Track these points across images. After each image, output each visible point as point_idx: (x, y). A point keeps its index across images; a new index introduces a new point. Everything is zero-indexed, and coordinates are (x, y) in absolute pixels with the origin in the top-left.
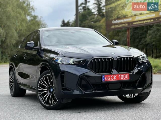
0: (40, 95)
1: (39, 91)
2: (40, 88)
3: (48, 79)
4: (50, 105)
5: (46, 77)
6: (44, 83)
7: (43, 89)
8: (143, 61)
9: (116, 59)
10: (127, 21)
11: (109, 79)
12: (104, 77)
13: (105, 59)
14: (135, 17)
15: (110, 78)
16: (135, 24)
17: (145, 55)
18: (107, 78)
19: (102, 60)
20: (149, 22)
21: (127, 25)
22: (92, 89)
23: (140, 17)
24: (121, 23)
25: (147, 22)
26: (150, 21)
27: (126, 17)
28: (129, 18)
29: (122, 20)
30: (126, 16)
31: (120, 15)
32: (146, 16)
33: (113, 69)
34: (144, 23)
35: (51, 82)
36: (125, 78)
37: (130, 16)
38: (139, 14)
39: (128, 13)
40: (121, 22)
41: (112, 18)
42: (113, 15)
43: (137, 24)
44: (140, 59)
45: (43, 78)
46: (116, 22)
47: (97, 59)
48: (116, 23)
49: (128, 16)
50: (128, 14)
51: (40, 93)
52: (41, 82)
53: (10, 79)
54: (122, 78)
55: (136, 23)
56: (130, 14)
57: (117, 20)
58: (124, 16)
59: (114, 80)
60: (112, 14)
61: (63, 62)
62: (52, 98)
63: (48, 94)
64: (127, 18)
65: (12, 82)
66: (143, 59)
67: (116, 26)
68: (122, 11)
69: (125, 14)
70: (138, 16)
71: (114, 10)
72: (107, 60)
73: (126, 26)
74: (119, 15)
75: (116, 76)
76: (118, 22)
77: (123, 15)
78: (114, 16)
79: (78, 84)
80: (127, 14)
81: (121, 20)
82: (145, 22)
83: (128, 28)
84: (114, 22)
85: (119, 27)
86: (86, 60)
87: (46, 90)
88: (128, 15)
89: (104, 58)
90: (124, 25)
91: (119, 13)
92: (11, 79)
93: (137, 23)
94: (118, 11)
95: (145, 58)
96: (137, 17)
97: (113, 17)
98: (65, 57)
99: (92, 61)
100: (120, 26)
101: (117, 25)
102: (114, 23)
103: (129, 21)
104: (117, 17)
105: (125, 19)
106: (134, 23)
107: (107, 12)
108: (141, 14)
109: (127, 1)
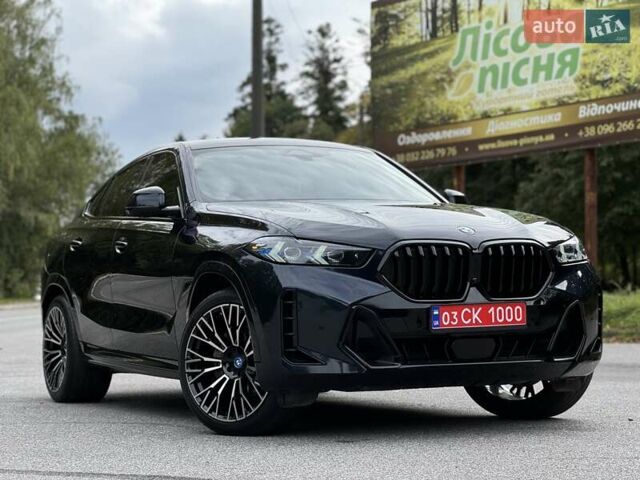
2: (193, 357)
4: (233, 415)
6: (211, 336)
7: (206, 359)
8: (568, 263)
9: (481, 251)
10: (452, 139)
11: (454, 321)
12: (436, 313)
13: (440, 247)
14: (485, 121)
15: (459, 316)
16: (485, 151)
17: (575, 241)
18: (448, 319)
19: (431, 251)
20: (539, 143)
21: (453, 151)
22: (396, 354)
23: (502, 123)
24: (433, 146)
25: (532, 144)
26: (541, 139)
27: (452, 121)
28: (462, 127)
29: (435, 132)
30: (450, 119)
31: (428, 116)
32: (528, 122)
33: (468, 284)
34: (518, 145)
35: (238, 331)
36: (509, 318)
37: (465, 117)
38: (501, 110)
39: (460, 107)
40: (431, 139)
41: (396, 125)
42: (400, 114)
43: (491, 150)
44: (560, 255)
46: (413, 142)
47: (414, 247)
48: (411, 145)
49: (460, 120)
50: (458, 110)
51: (193, 375)
53: (48, 334)
54: (500, 318)
55: (487, 146)
56: (466, 112)
57: (418, 133)
58: (443, 119)
59: (471, 323)
60: (397, 110)
61: (287, 257)
62: (241, 392)
64: (456, 128)
65: (56, 347)
66: (570, 254)
67: (413, 154)
68: (435, 99)
69: (448, 111)
70: (497, 120)
72: (448, 252)
73: (451, 156)
74: (426, 112)
75: (480, 309)
76: (419, 141)
77: (438, 114)
78: (403, 118)
79: (344, 338)
80: (455, 111)
81: (432, 134)
82: (523, 141)
83: (460, 164)
84: (404, 140)
85: (422, 158)
86: (374, 249)
88: (459, 114)
89: (436, 245)
90: (442, 152)
91: (423, 104)
92: (50, 333)
93: (493, 146)
94: (419, 99)
95: (576, 252)
96: (491, 122)
97: (399, 122)
98: (298, 238)
99: (396, 254)
100: (427, 158)
101: (417, 153)
102: (404, 146)
103: (461, 137)
104: (417, 120)
105: (448, 129)
106: (481, 147)
107: (377, 101)
108: (508, 112)
109: (456, 62)
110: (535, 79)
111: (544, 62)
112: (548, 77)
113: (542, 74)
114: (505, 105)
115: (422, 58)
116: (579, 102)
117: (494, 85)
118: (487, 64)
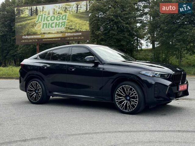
0: (118, 103)
1: (117, 99)
2: (117, 97)
3: (125, 89)
5: (122, 87)
6: (121, 92)
7: (120, 98)
14: (44, 34)
20: (57, 40)
23: (48, 35)
29: (32, 36)
31: (30, 32)
35: (128, 91)
41: (22, 34)
43: (45, 41)
45: (120, 89)
46: (26, 38)
52: (118, 92)
60: (22, 30)
62: (130, 105)
63: (125, 102)
68: (32, 29)
69: (35, 32)
71: (24, 27)
73: (36, 41)
78: (24, 32)
83: (38, 43)
87: (123, 99)
88: (38, 33)
90: (34, 40)
94: (28, 29)
96: (46, 35)
100: (30, 41)
101: (28, 40)
103: (38, 37)
104: (27, 33)
105: (35, 36)
106: (43, 40)
108: (49, 33)
109: (37, 21)
110: (56, 27)
111: (58, 23)
112: (59, 27)
113: (57, 26)
114: (49, 32)
115: (29, 20)
116: (65, 32)
117: (46, 27)
118: (44, 22)
